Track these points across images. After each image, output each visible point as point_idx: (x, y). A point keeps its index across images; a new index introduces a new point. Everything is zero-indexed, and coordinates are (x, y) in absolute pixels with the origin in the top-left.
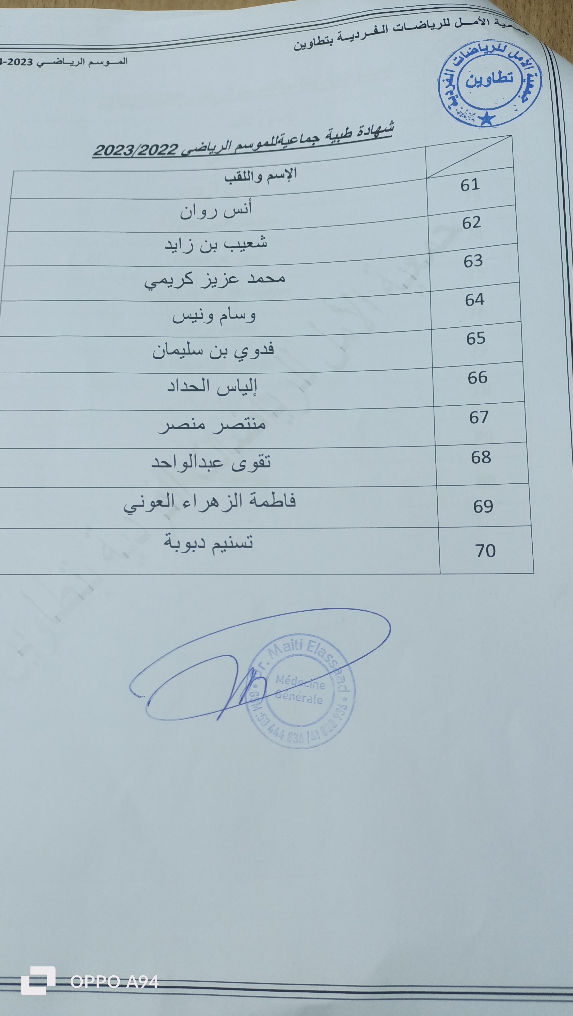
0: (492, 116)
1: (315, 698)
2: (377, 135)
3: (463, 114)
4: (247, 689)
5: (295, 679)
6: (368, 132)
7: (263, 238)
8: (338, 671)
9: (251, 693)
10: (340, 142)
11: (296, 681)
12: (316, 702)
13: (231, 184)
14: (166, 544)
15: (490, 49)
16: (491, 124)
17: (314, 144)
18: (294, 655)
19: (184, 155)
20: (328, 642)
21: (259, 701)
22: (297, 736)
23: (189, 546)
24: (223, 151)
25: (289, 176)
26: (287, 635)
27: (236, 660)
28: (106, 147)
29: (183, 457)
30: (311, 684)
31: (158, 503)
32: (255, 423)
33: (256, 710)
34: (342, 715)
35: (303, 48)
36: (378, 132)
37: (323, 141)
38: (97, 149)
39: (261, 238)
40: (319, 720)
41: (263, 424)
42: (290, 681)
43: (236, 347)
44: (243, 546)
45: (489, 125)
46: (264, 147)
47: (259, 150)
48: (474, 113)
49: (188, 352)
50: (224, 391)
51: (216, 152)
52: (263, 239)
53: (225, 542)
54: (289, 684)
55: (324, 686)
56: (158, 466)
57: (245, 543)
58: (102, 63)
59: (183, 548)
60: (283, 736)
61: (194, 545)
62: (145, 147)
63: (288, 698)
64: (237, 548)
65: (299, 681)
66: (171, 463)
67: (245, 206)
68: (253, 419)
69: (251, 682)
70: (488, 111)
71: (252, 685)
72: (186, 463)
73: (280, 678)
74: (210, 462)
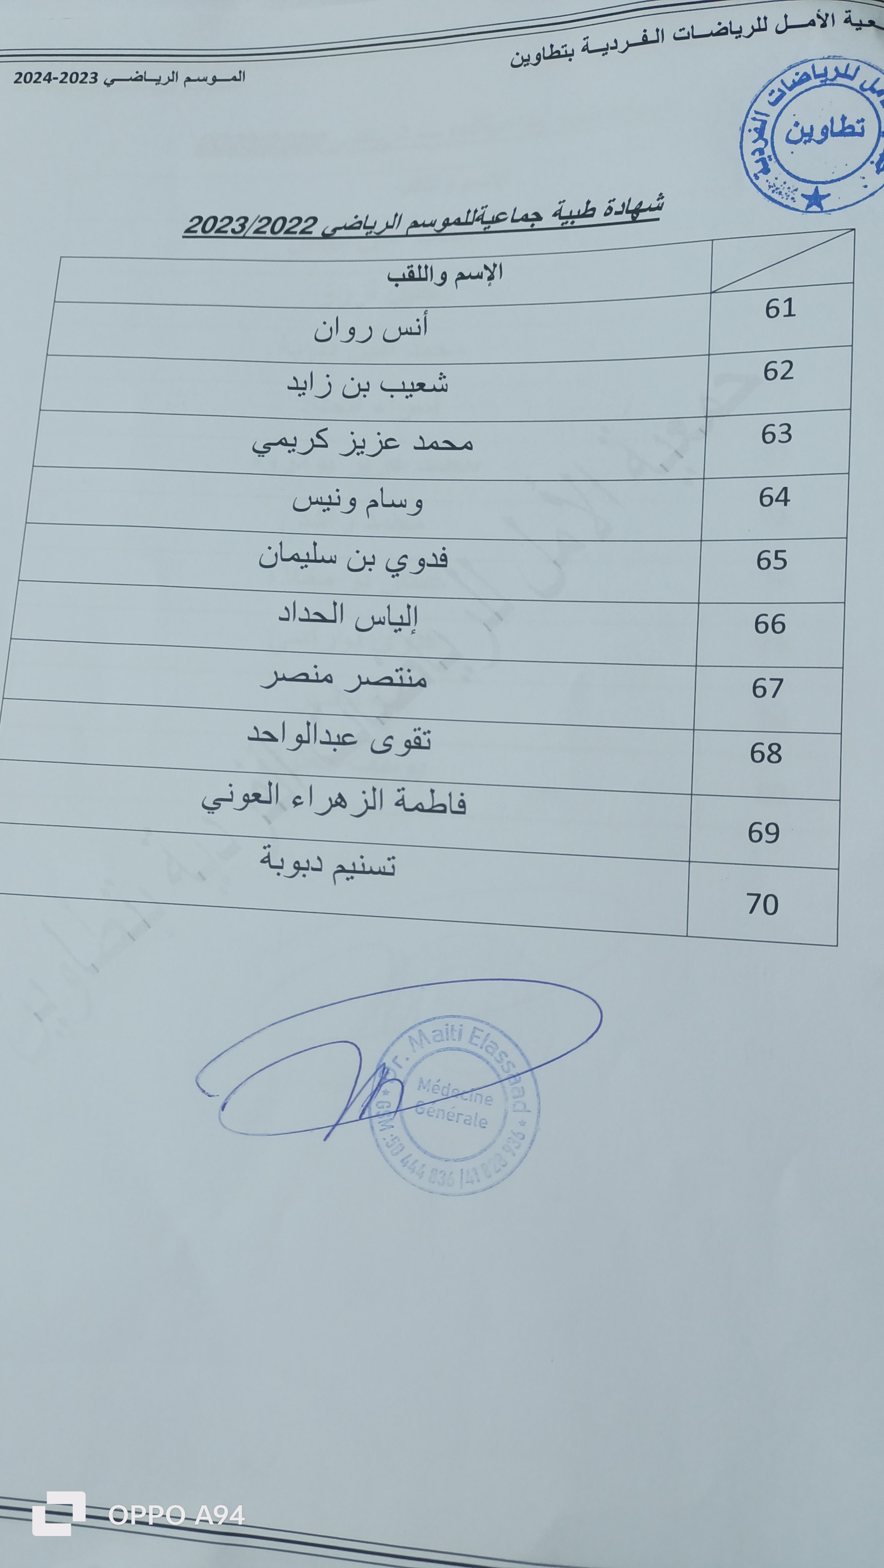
0: (825, 194)
1: (476, 1117)
2: (635, 215)
3: (777, 189)
4: (373, 1095)
5: (447, 1085)
6: (621, 209)
7: (442, 376)
8: (515, 1079)
9: (379, 1102)
10: (575, 225)
11: (448, 1089)
12: (478, 1124)
13: (397, 285)
14: (263, 861)
15: (831, 74)
16: (822, 208)
17: (533, 225)
18: (447, 1049)
19: (325, 236)
20: (502, 1032)
21: (388, 1116)
22: (445, 1175)
23: (298, 867)
24: (387, 230)
25: (490, 276)
26: (440, 1017)
27: (358, 1049)
28: (204, 219)
29: (297, 726)
30: (471, 1095)
31: (253, 798)
32: (410, 678)
33: (385, 1129)
34: (517, 1148)
35: (526, 63)
36: (637, 211)
37: (549, 221)
38: (191, 223)
39: (440, 376)
40: (480, 1153)
41: (423, 679)
42: (439, 1089)
43: (388, 553)
44: (380, 872)
45: (819, 210)
46: (453, 225)
47: (444, 232)
48: (794, 188)
49: (313, 559)
50: (366, 624)
51: (377, 232)
52: (443, 379)
53: (354, 864)
54: (437, 1093)
55: (491, 1100)
56: (258, 739)
57: (384, 867)
58: (205, 80)
59: (289, 869)
60: (422, 1173)
61: (306, 866)
62: (265, 221)
63: (435, 1114)
64: (371, 874)
65: (454, 1090)
66: (278, 734)
67: (418, 323)
68: (409, 671)
69: (380, 1085)
70: (819, 185)
71: (380, 1092)
72: (300, 736)
73: (425, 1082)
74: (338, 736)
